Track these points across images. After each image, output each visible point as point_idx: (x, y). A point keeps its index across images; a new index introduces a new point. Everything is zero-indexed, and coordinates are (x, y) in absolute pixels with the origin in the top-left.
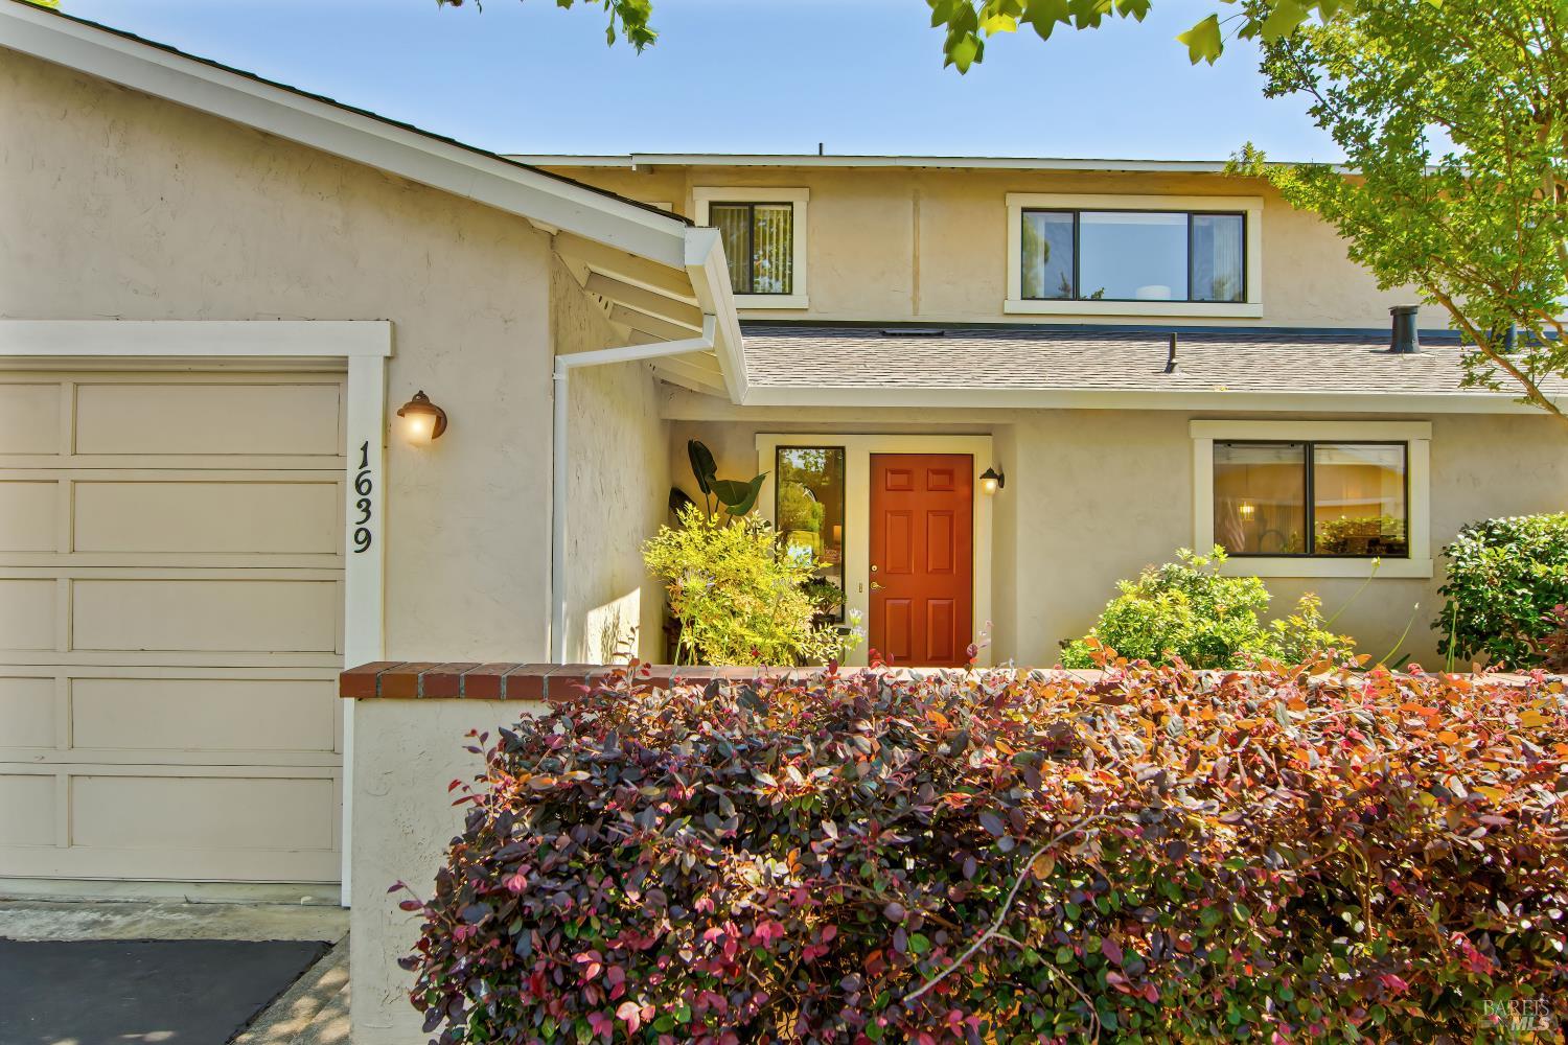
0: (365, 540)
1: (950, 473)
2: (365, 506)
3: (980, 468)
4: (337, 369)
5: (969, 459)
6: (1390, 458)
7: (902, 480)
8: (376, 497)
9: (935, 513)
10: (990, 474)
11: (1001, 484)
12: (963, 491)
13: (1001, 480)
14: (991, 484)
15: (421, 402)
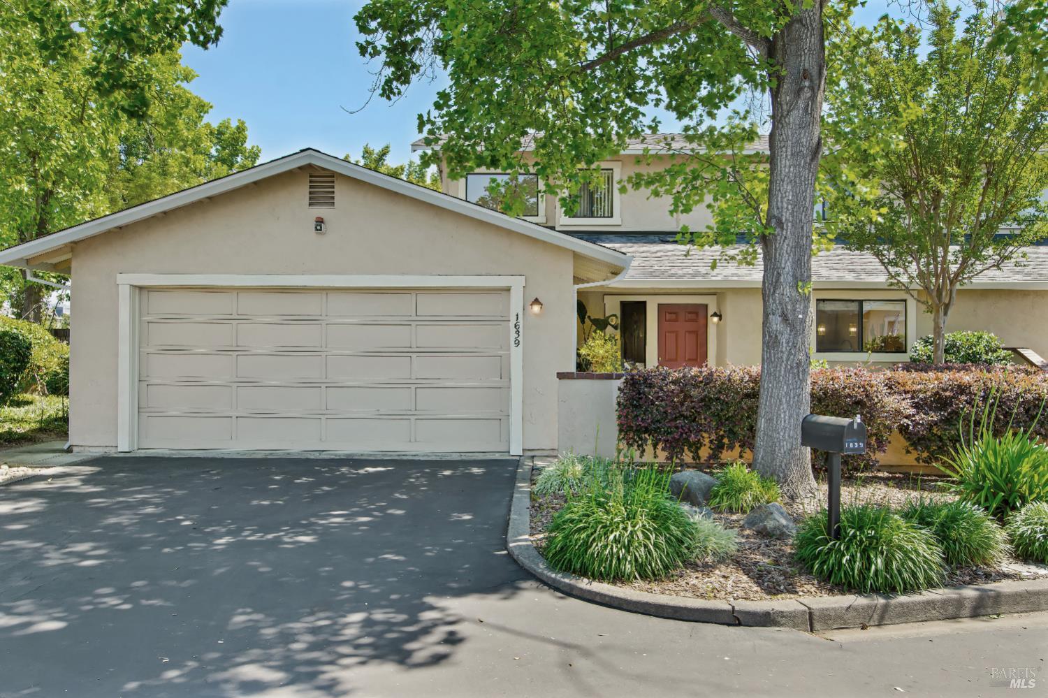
0: (517, 343)
1: (697, 314)
2: (518, 332)
3: (711, 311)
4: (508, 289)
5: (706, 306)
6: (899, 307)
7: (674, 316)
8: (521, 330)
9: (690, 332)
10: (715, 315)
11: (720, 319)
12: (702, 321)
13: (720, 317)
14: (716, 319)
15: (536, 301)
